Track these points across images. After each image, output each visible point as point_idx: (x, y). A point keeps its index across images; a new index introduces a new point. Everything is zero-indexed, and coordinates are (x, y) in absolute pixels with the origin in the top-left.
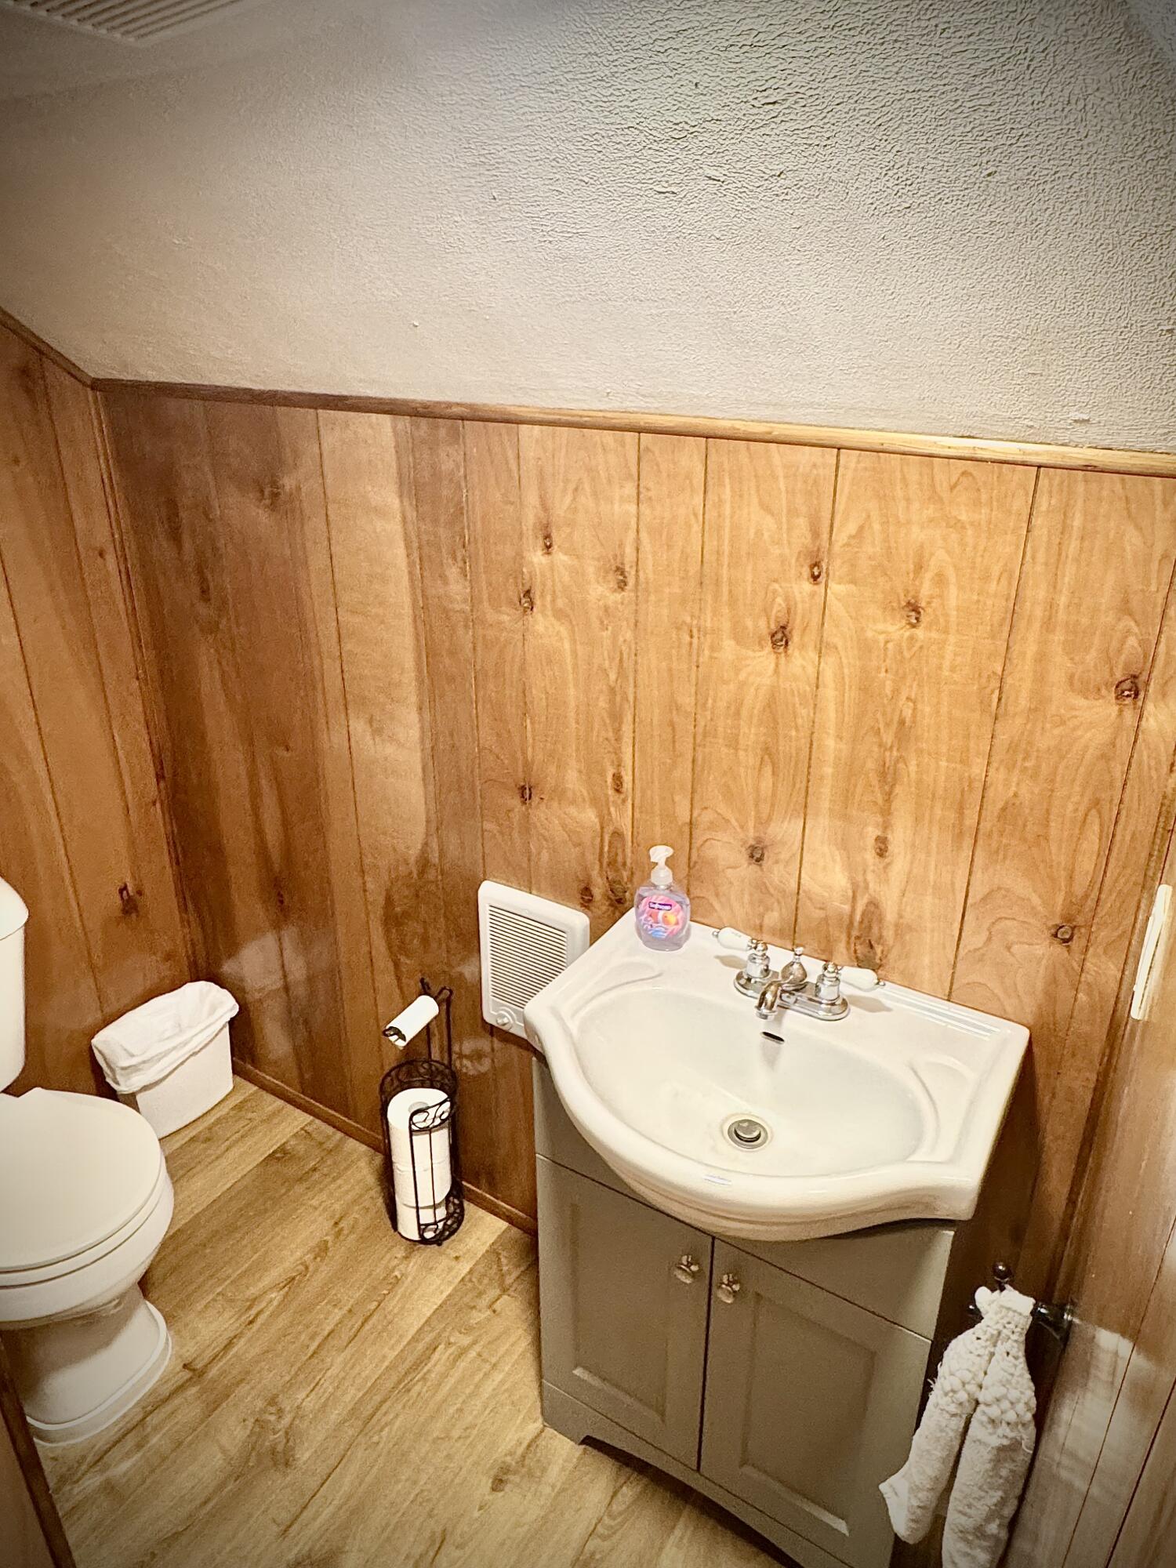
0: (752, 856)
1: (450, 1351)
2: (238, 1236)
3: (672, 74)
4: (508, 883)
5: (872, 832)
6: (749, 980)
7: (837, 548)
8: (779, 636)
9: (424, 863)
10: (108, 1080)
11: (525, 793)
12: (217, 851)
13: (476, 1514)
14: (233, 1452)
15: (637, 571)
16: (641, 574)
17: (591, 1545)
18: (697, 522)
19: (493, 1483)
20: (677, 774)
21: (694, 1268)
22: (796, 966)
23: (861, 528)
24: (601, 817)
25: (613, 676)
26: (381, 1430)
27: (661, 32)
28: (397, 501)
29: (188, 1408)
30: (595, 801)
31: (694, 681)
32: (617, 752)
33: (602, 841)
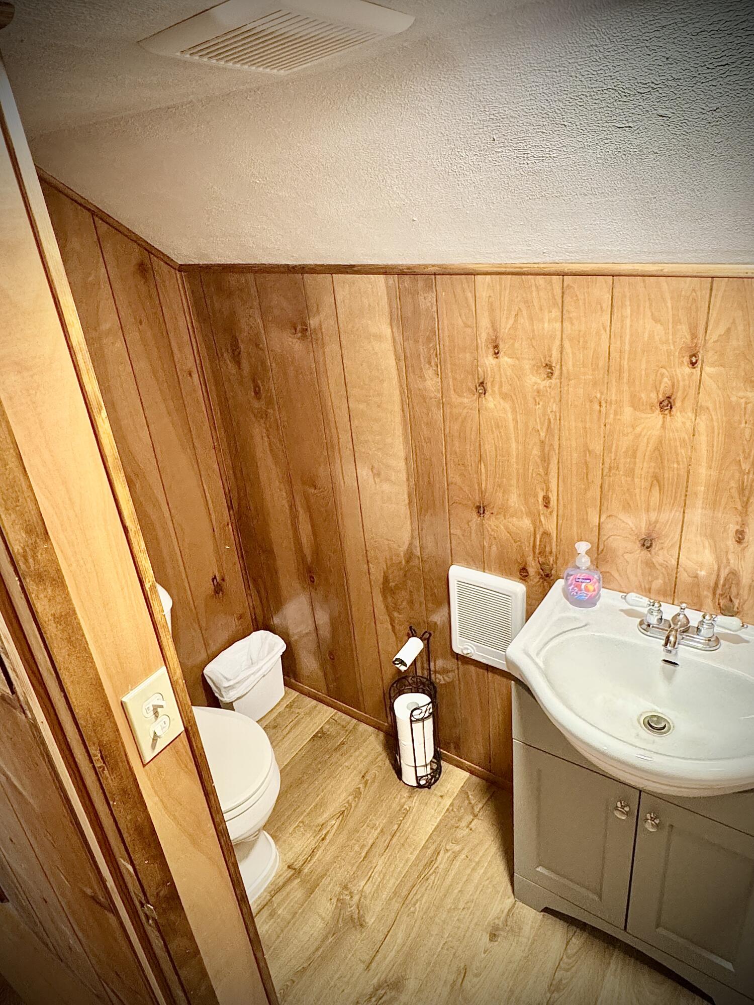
0: (643, 545)
1: (448, 854)
2: (306, 786)
3: (650, 53)
4: (468, 566)
5: (733, 528)
6: (649, 625)
7: (710, 344)
8: (665, 403)
9: (410, 556)
10: (217, 695)
11: (481, 510)
12: (269, 552)
13: (483, 956)
14: (328, 918)
15: (561, 365)
16: (564, 368)
17: (558, 975)
18: (606, 331)
19: (490, 936)
20: (589, 494)
21: (627, 809)
22: (681, 616)
23: (729, 330)
24: (534, 523)
25: (543, 434)
26: (415, 904)
27: (650, 27)
28: (389, 330)
29: (296, 892)
30: (530, 514)
31: (602, 435)
32: (547, 482)
33: (535, 537)
